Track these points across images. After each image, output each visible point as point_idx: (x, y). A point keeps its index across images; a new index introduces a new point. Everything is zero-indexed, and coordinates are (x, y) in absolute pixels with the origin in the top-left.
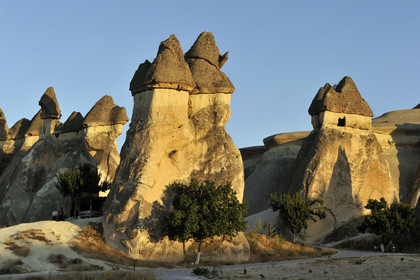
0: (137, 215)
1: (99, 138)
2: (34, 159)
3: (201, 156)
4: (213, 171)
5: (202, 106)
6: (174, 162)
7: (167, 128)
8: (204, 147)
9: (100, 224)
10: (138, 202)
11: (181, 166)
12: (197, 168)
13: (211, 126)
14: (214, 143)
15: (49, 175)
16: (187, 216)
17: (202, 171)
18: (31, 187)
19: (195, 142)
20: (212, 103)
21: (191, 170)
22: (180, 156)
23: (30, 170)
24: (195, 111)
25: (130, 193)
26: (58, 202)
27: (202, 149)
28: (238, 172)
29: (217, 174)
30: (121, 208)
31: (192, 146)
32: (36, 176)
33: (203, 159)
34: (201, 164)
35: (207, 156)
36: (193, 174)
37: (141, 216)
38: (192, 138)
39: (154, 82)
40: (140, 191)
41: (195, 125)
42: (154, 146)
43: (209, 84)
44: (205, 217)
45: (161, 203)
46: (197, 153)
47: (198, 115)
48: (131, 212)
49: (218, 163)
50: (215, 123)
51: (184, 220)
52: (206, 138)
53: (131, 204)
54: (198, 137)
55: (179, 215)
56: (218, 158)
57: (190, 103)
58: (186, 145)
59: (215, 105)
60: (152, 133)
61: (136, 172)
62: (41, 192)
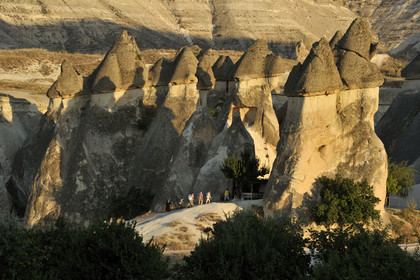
0: (291, 205)
1: (252, 94)
2: (194, 133)
3: (347, 150)
4: (357, 164)
5: (350, 101)
6: (322, 155)
7: (316, 130)
8: (350, 142)
9: (261, 208)
10: (292, 194)
11: (328, 159)
12: (343, 161)
13: (358, 121)
14: (359, 138)
15: (210, 152)
16: (329, 208)
17: (347, 163)
18: (193, 162)
19: (342, 137)
20: (360, 97)
21: (337, 163)
22: (328, 150)
23: (191, 144)
24: (343, 107)
25: (285, 186)
26: (221, 181)
27: (348, 143)
28: (380, 164)
29: (360, 166)
30: (278, 197)
31: (339, 141)
32: (197, 151)
33: (349, 153)
34: (347, 157)
35: (352, 150)
36: (339, 166)
37: (294, 206)
38: (339, 133)
39: (304, 92)
40: (293, 185)
41: (343, 121)
42: (304, 147)
43: (358, 80)
44: (343, 209)
45: (311, 194)
46: (344, 147)
47: (346, 111)
48: (286, 201)
49: (362, 157)
50: (361, 118)
51: (326, 212)
52: (352, 133)
53: (286, 195)
54: (345, 132)
55: (322, 208)
56: (362, 152)
57: (338, 99)
58: (334, 141)
59: (362, 99)
60: (302, 136)
61: (289, 169)
62: (204, 169)
